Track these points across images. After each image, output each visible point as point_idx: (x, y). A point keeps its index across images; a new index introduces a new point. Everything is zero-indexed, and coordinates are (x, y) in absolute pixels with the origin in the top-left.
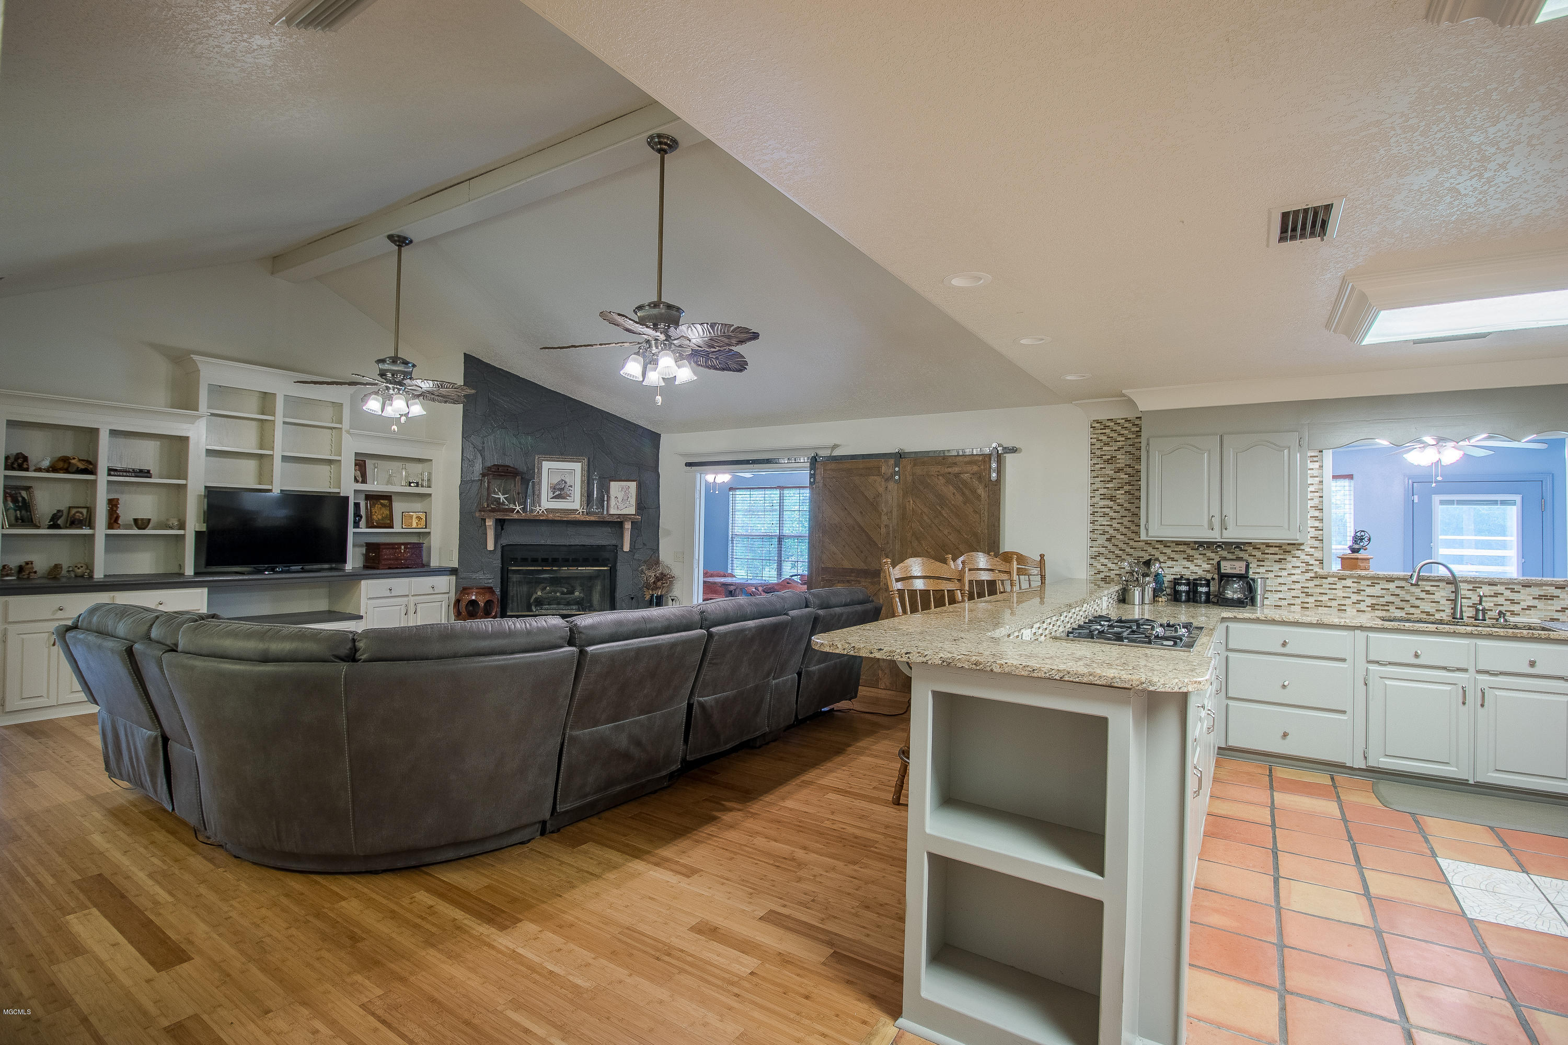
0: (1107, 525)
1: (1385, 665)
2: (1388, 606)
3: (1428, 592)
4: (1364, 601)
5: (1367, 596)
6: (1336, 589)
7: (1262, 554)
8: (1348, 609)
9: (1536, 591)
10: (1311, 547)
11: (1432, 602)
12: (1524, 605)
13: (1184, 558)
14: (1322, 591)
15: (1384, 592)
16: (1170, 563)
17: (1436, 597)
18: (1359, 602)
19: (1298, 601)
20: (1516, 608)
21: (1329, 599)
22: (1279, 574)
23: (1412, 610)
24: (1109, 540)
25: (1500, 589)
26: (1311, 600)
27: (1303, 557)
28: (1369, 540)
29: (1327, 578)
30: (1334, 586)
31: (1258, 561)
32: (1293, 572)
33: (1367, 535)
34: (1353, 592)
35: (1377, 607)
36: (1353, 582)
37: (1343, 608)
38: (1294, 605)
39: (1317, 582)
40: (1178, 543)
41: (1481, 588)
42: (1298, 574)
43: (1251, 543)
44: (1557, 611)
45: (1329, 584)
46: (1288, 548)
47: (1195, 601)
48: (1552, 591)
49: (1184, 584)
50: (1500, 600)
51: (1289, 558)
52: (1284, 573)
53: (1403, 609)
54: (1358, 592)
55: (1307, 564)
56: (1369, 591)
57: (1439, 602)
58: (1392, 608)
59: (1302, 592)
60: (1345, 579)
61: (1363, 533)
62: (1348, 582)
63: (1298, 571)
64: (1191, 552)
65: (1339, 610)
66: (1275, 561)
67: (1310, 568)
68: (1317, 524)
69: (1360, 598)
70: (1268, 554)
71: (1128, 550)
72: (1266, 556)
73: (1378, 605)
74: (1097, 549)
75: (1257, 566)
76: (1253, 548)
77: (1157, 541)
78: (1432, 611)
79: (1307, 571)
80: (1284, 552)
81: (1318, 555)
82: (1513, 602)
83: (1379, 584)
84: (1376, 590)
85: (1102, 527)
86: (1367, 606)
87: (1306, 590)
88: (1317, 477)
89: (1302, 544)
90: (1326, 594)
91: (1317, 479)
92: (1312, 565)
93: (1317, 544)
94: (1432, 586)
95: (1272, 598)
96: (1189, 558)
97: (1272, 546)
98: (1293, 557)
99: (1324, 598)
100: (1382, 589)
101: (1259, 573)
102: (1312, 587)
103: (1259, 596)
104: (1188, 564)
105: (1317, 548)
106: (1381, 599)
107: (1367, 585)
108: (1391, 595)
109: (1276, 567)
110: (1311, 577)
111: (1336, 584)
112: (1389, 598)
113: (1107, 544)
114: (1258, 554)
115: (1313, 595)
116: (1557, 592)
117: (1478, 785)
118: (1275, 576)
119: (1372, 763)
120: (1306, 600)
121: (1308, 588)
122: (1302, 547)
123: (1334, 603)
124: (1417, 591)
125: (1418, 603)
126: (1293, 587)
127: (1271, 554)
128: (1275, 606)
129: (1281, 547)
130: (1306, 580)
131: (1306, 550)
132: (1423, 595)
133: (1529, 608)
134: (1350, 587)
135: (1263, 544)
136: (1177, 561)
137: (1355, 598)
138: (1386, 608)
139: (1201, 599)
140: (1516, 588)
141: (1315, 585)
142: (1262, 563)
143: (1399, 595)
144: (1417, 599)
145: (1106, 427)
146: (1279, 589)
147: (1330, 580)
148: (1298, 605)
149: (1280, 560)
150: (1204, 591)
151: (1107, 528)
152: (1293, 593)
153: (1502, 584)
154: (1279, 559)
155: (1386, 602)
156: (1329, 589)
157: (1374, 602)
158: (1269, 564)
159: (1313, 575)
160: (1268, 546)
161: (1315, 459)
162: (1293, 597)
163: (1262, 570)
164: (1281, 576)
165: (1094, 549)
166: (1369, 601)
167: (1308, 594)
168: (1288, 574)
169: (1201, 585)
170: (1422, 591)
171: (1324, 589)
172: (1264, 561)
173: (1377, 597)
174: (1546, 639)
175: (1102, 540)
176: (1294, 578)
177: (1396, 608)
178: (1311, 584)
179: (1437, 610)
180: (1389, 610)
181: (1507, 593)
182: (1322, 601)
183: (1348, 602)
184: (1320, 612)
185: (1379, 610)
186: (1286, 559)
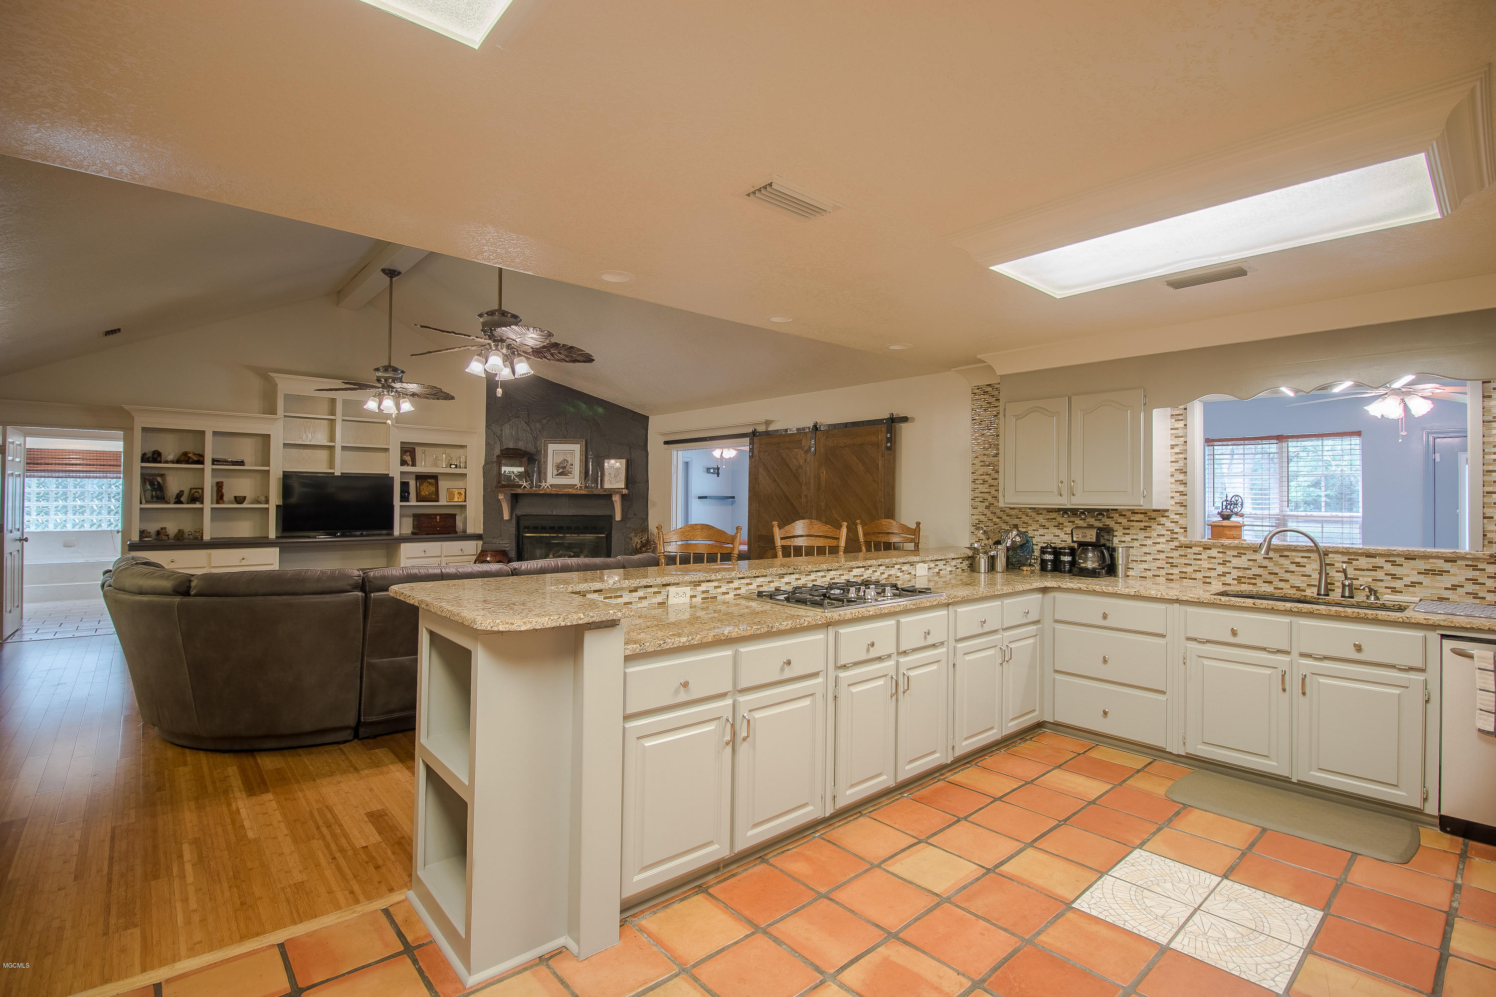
0: (986, 493)
1: (1203, 643)
2: (1256, 579)
3: (1298, 565)
4: (1230, 573)
5: (1234, 568)
6: (1201, 560)
7: (1128, 521)
8: (1214, 582)
9: (1421, 565)
10: (1176, 514)
11: (1303, 576)
12: (1407, 581)
13: (1054, 526)
14: (1187, 562)
15: (1251, 563)
16: (1042, 531)
17: (1308, 570)
18: (1224, 574)
19: (1162, 572)
20: (1398, 584)
21: (1194, 571)
22: (1145, 543)
23: (1281, 585)
24: (987, 507)
25: (1379, 561)
26: (1175, 571)
27: (1169, 524)
28: (1242, 505)
29: (1191, 548)
30: (1199, 557)
31: (1123, 529)
32: (1158, 540)
33: (1240, 500)
34: (1219, 564)
35: (1243, 580)
36: (1218, 552)
37: (1208, 580)
38: (1159, 576)
39: (1182, 552)
40: (1050, 511)
41: (1358, 560)
42: (1163, 543)
43: (1117, 510)
44: (1446, 589)
45: (1194, 554)
46: (1153, 515)
47: (1060, 571)
48: (1441, 564)
49: (1049, 553)
50: (1380, 574)
51: (1154, 526)
52: (1149, 542)
53: (1271, 582)
54: (1224, 563)
55: (1172, 531)
56: (1236, 562)
57: (1310, 576)
58: (1259, 582)
59: (1166, 563)
60: (1210, 549)
61: (1237, 498)
62: (1213, 552)
63: (1162, 540)
64: (1061, 520)
65: (1204, 583)
66: (1140, 529)
67: (1175, 536)
68: (1181, 488)
69: (1226, 570)
70: (1133, 521)
71: (1005, 517)
72: (1132, 523)
73: (1245, 577)
74: (977, 517)
75: (1123, 534)
76: (1119, 515)
77: (1030, 508)
78: (1303, 585)
79: (1172, 540)
80: (1149, 519)
81: (1182, 522)
82: (1394, 577)
83: (1245, 554)
84: (1243, 562)
85: (981, 495)
86: (1233, 579)
87: (1170, 560)
88: (1182, 437)
89: (1167, 511)
90: (1191, 565)
91: (1182, 439)
92: (1177, 533)
93: (1181, 510)
94: (1302, 557)
95: (1137, 569)
96: (1059, 526)
97: (1137, 513)
98: (1158, 525)
99: (1189, 569)
100: (1249, 560)
101: (1124, 542)
102: (1176, 558)
103: (1120, 566)
104: (1058, 532)
105: (1182, 514)
106: (1248, 572)
107: (1233, 556)
108: (1259, 567)
109: (1141, 535)
110: (1176, 547)
111: (1201, 554)
112: (1256, 571)
113: (986, 511)
114: (1124, 521)
115: (1177, 566)
116: (1447, 566)
117: (1300, 783)
118: (1140, 545)
119: (1191, 751)
120: (1171, 571)
121: (1173, 558)
122: (1166, 514)
123: (1199, 575)
124: (1286, 562)
125: (1287, 576)
126: (1158, 557)
127: (1137, 521)
128: (1140, 577)
129: (1146, 513)
130: (1171, 549)
131: (1171, 517)
132: (1293, 568)
133: (1413, 584)
134: (1215, 558)
135: (1129, 510)
136: (1048, 529)
137: (1220, 569)
138: (1253, 581)
139: (1065, 569)
140: (1399, 560)
141: (1180, 555)
142: (1127, 531)
143: (1266, 567)
144: (1286, 571)
145: (986, 392)
146: (1144, 559)
147: (1195, 549)
148: (1163, 576)
149: (1145, 529)
150: (1066, 560)
151: (986, 496)
152: (1159, 564)
153: (1381, 555)
154: (1145, 526)
155: (1254, 575)
156: (1194, 559)
157: (1240, 574)
158: (1134, 532)
159: (1177, 544)
160: (1134, 512)
161: (1180, 417)
162: (1157, 568)
163: (1127, 538)
164: (1146, 545)
165: (975, 517)
166: (1235, 573)
167: (1173, 565)
168: (1153, 543)
169: (1065, 554)
170: (1291, 563)
171: (1190, 559)
172: (1129, 529)
173: (1244, 568)
174: (1373, 619)
175: (982, 507)
176: (1159, 547)
177: (1264, 582)
178: (1176, 554)
179: (1308, 585)
180: (1256, 584)
181: (1388, 567)
182: (1186, 573)
183: (1213, 574)
184: (1184, 584)
185: (1245, 583)
186: (1151, 527)
